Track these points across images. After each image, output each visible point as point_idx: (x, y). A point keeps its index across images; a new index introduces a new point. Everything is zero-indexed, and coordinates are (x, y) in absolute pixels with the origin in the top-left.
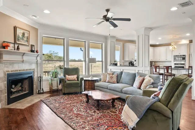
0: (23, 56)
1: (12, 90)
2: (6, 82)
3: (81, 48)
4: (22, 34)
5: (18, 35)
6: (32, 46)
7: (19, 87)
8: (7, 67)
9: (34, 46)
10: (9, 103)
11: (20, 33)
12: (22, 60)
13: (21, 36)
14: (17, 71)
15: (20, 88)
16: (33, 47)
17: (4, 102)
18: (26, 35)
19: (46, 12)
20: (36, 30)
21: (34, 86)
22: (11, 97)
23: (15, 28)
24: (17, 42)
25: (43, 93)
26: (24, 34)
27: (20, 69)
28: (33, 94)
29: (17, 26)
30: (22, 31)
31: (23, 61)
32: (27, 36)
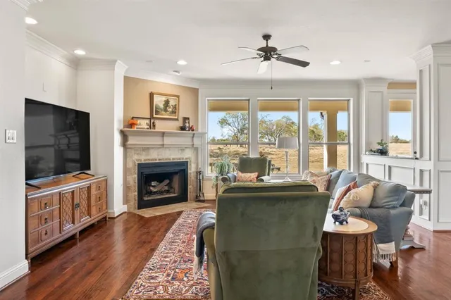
0: (163, 136)
1: (152, 188)
2: (136, 176)
3: (321, 113)
4: (164, 103)
5: (156, 105)
6: (185, 119)
7: (163, 186)
8: (138, 154)
9: (188, 118)
10: (140, 207)
11: (160, 101)
12: (161, 143)
13: (162, 106)
14: (156, 160)
15: (166, 188)
16: (187, 121)
17: (132, 203)
18: (172, 103)
19: (182, 63)
20: (195, 92)
21: (189, 187)
22: (146, 199)
23: (151, 95)
24: (155, 116)
25: (204, 201)
26: (167, 102)
27: (160, 157)
28: (187, 201)
29: (154, 91)
30: (164, 98)
31: (163, 145)
32: (174, 104)
